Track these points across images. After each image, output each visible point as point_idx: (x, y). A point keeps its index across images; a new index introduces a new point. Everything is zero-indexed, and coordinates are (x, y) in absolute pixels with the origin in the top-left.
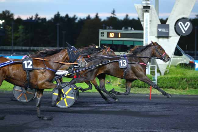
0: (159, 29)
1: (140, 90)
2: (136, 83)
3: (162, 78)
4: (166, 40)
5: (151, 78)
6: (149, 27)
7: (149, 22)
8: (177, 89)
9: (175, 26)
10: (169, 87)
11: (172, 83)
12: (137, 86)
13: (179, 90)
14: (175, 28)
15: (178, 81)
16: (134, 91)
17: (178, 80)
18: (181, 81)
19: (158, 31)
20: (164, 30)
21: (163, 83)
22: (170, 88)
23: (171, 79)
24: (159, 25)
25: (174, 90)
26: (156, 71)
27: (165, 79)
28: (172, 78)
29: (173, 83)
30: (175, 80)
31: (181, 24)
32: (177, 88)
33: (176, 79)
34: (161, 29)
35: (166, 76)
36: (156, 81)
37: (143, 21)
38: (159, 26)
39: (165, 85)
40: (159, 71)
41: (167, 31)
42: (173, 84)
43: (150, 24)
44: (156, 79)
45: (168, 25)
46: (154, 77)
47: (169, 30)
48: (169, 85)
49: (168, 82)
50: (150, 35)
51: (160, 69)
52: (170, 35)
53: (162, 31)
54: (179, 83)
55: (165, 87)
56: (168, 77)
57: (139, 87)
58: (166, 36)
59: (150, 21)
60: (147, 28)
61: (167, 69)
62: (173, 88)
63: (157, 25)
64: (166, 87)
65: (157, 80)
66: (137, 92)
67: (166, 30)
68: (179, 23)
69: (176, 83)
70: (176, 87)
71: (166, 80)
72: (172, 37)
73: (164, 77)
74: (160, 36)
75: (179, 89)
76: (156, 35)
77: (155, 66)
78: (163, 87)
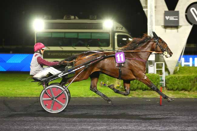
0: (166, 17)
1: (145, 94)
2: (139, 85)
3: (172, 78)
4: (175, 31)
5: (158, 78)
6: (154, 15)
7: (154, 9)
8: (190, 91)
9: (186, 12)
10: (181, 88)
11: (184, 83)
12: (140, 89)
13: (193, 93)
14: (186, 15)
15: (192, 82)
16: (137, 94)
17: (192, 80)
18: (195, 81)
19: (165, 19)
20: (172, 18)
21: (173, 84)
22: (182, 90)
23: (183, 79)
24: (165, 12)
25: (186, 93)
26: (163, 69)
27: (175, 78)
28: (184, 77)
29: (186, 83)
30: (188, 81)
31: (193, 10)
32: (191, 89)
33: (190, 79)
34: (168, 17)
35: (177, 76)
36: (164, 82)
37: (146, 7)
38: (166, 14)
39: (176, 87)
40: (167, 70)
41: (177, 19)
42: (185, 86)
43: (155, 10)
44: (164, 79)
45: (178, 12)
46: (161, 77)
47: (178, 18)
48: (181, 86)
49: (179, 83)
50: (155, 25)
51: (169, 67)
52: (180, 25)
53: (170, 19)
54: (193, 83)
55: (175, 89)
56: (179, 77)
57: (144, 89)
58: (175, 26)
59: (156, 7)
60: (151, 16)
61: (176, 66)
62: (186, 90)
63: (164, 12)
64: (177, 89)
65: (166, 80)
66: (141, 96)
67: (175, 18)
68: (191, 9)
69: (190, 84)
70: (189, 89)
71: (177, 80)
72: (182, 27)
73: (175, 77)
74: (168, 25)
75: (194, 91)
76: (163, 25)
77: (162, 64)
78: (174, 89)
